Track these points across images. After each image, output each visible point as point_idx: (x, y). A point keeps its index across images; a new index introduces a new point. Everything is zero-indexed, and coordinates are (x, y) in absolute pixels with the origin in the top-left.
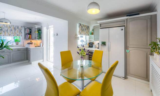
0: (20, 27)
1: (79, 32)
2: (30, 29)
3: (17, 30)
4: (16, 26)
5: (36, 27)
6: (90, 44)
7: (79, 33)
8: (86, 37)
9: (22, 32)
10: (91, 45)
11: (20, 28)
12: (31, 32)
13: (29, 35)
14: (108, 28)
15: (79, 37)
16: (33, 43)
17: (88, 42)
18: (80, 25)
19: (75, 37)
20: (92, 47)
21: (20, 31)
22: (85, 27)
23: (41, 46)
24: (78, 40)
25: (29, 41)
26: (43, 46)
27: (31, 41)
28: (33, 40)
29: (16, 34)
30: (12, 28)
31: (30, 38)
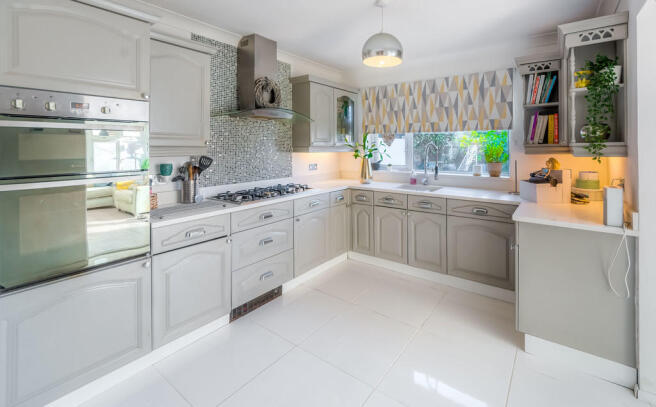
0: (501, 75)
2: (551, 74)
3: (491, 95)
4: (486, 73)
9: (511, 105)
11: (501, 82)
12: (554, 94)
13: (542, 120)
16: (568, 177)
21: (503, 99)
25: (539, 163)
27: (552, 161)
29: (486, 117)
30: (471, 89)
31: (548, 141)
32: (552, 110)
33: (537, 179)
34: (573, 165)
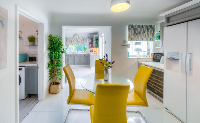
0: (86, 38)
1: (129, 36)
2: (92, 39)
3: (85, 40)
5: (95, 37)
6: (156, 55)
7: (129, 39)
8: (148, 45)
9: (87, 42)
10: (157, 57)
12: (92, 41)
13: (91, 44)
14: (186, 23)
15: (129, 44)
16: (94, 51)
17: (152, 52)
18: (130, 27)
19: (123, 45)
20: (159, 61)
22: (143, 27)
23: (98, 54)
24: (128, 49)
25: (91, 49)
26: (99, 54)
28: (93, 48)
31: (92, 47)
32: (92, 43)
33: (90, 51)
34: (94, 49)
